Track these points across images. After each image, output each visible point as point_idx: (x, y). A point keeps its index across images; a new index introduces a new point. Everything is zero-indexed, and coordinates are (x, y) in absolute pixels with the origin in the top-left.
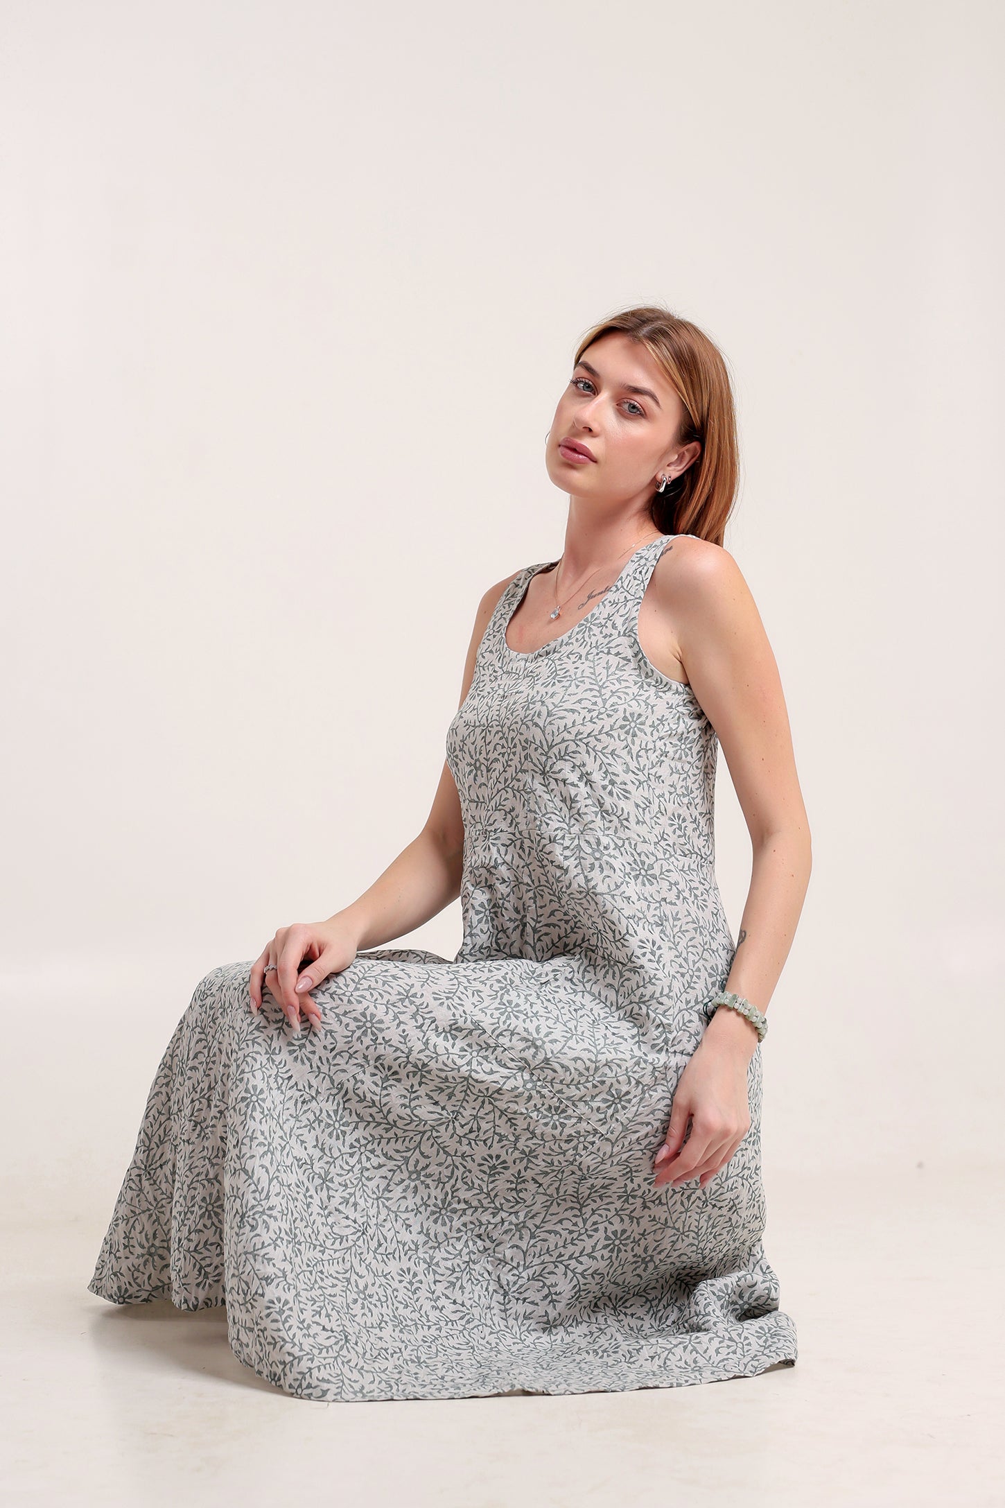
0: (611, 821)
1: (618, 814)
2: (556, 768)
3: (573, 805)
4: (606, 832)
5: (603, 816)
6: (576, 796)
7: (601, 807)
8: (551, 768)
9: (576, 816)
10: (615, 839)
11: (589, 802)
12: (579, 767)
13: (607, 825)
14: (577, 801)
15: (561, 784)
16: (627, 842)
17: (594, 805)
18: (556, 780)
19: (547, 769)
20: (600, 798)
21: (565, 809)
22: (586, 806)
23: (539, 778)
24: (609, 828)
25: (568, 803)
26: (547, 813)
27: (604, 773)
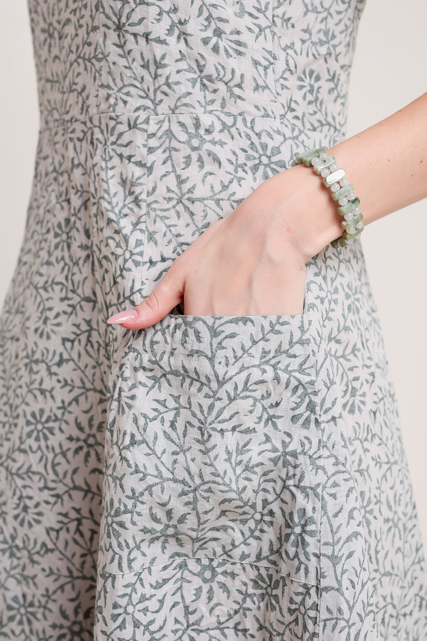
0: (215, 91)
1: (226, 79)
2: (135, 18)
3: (159, 71)
4: (209, 108)
5: (204, 85)
6: (163, 57)
7: (201, 71)
8: (128, 18)
9: (165, 88)
10: (223, 117)
11: (183, 65)
12: (168, 13)
13: (210, 96)
14: (165, 66)
15: (142, 41)
16: (240, 119)
17: (190, 70)
18: (135, 35)
19: (124, 20)
20: (200, 59)
21: (148, 78)
22: (178, 72)
23: (113, 36)
24: (213, 102)
25: (152, 68)
26: (125, 86)
27: (207, 19)
